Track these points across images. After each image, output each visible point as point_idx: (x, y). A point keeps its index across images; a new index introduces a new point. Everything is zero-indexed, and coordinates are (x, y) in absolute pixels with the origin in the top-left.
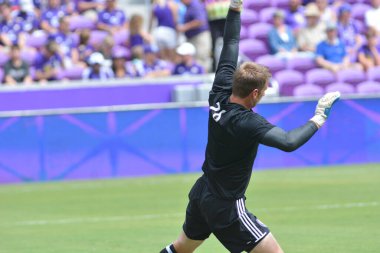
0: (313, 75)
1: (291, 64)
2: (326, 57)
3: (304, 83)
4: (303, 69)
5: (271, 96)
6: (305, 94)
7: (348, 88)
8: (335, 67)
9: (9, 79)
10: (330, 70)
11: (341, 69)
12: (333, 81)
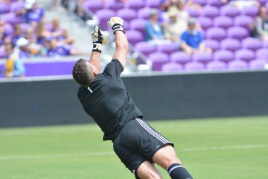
1: (160, 48)
3: (168, 62)
4: (168, 52)
7: (200, 65)
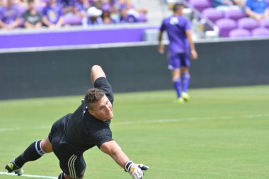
0: (243, 22)
1: (227, 15)
2: (253, 9)
3: (236, 28)
4: (236, 18)
5: (213, 37)
6: (237, 36)
8: (258, 16)
9: (27, 24)
10: (255, 19)
11: (263, 18)
12: (257, 27)
